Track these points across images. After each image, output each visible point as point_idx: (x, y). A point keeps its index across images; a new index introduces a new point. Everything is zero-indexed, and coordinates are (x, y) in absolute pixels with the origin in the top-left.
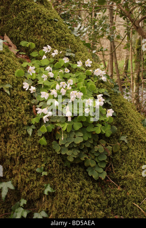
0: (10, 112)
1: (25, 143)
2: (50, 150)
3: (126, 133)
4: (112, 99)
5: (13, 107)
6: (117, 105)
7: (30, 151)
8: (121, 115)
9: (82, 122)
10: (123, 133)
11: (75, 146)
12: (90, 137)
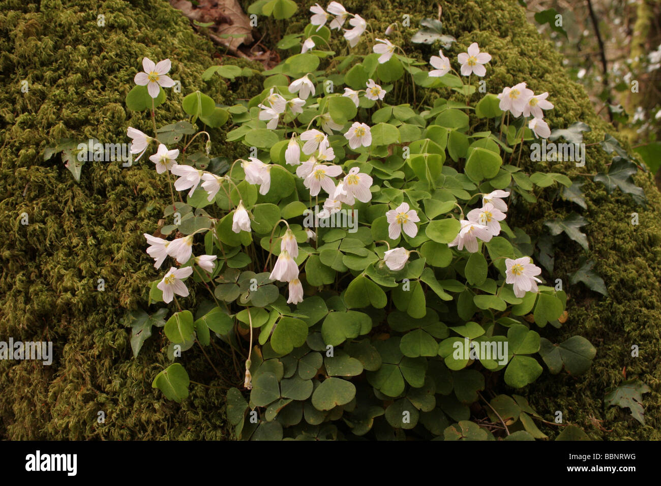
0: (71, 252)
1: (117, 383)
2: (215, 428)
3: (641, 375)
4: (600, 218)
5: (87, 230)
6: (615, 247)
7: (130, 421)
8: (633, 289)
9: (370, 310)
10: (629, 374)
11: (312, 421)
12: (417, 382)
